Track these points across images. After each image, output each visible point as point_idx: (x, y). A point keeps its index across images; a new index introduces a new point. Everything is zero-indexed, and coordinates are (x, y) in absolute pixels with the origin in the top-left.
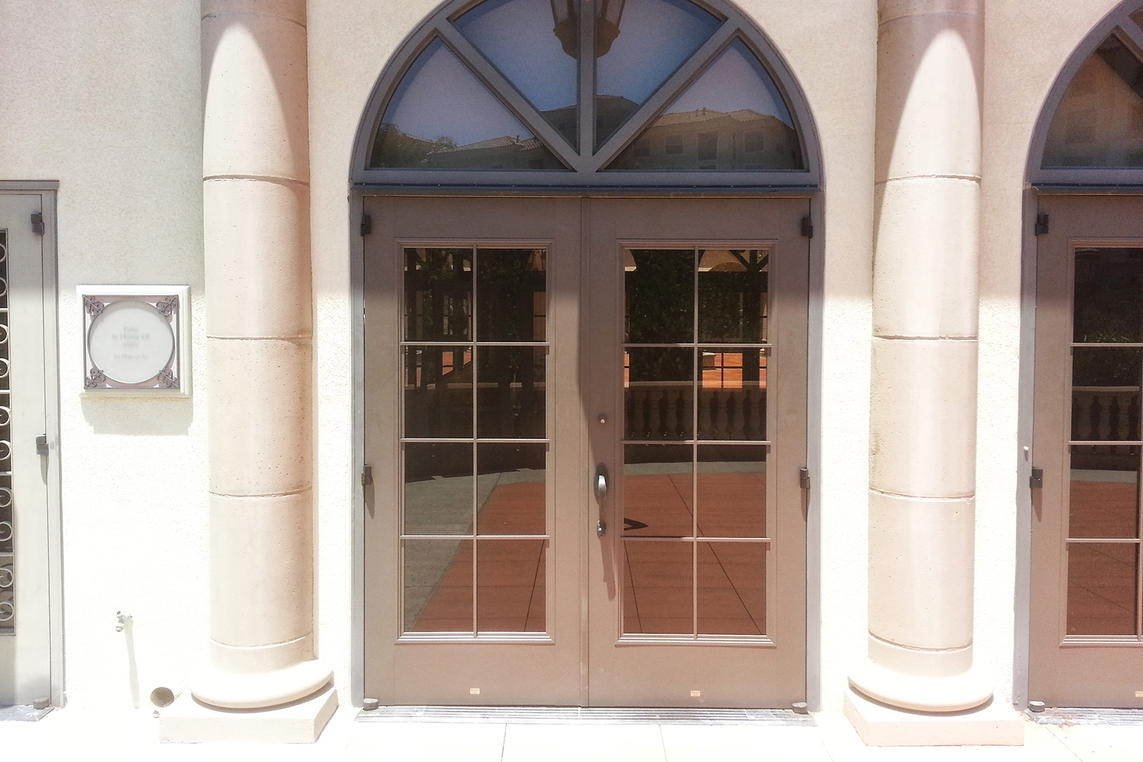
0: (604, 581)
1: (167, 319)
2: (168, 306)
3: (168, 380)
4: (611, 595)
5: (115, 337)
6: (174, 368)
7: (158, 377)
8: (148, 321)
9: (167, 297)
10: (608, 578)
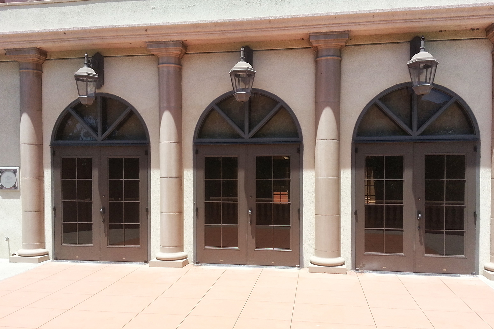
1: (15, 174)
2: (15, 171)
3: (15, 187)
5: (5, 178)
6: (16, 185)
7: (13, 186)
8: (11, 175)
9: (15, 169)
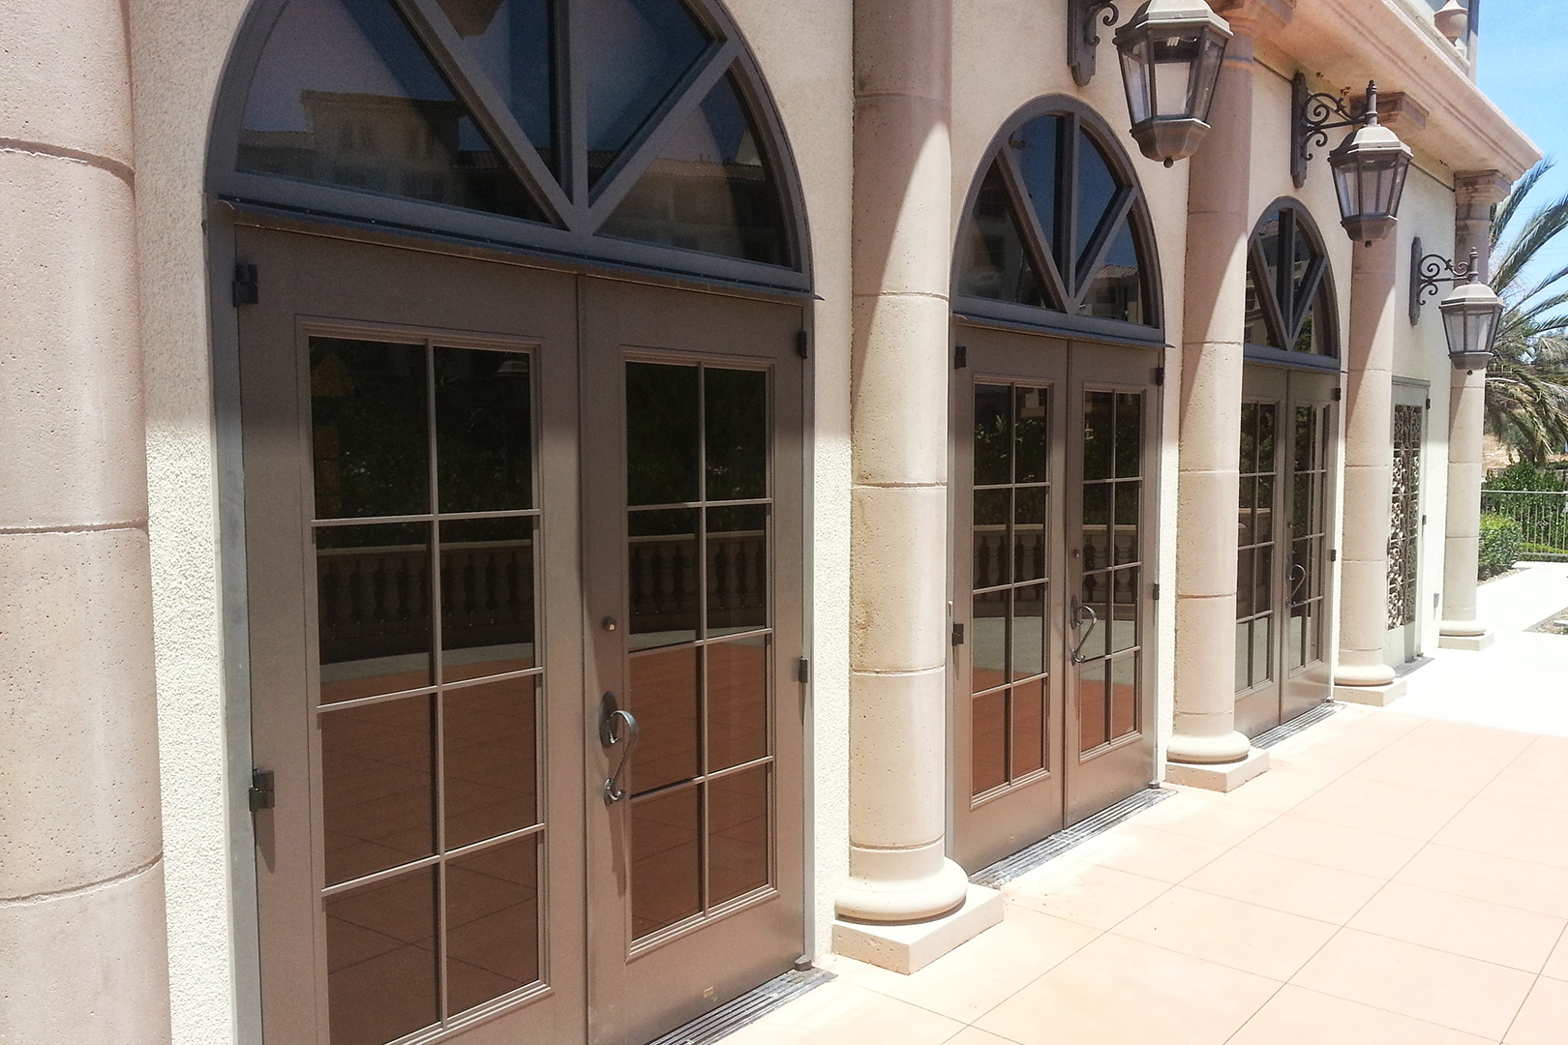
0: (613, 871)
4: (622, 891)
10: (618, 867)
